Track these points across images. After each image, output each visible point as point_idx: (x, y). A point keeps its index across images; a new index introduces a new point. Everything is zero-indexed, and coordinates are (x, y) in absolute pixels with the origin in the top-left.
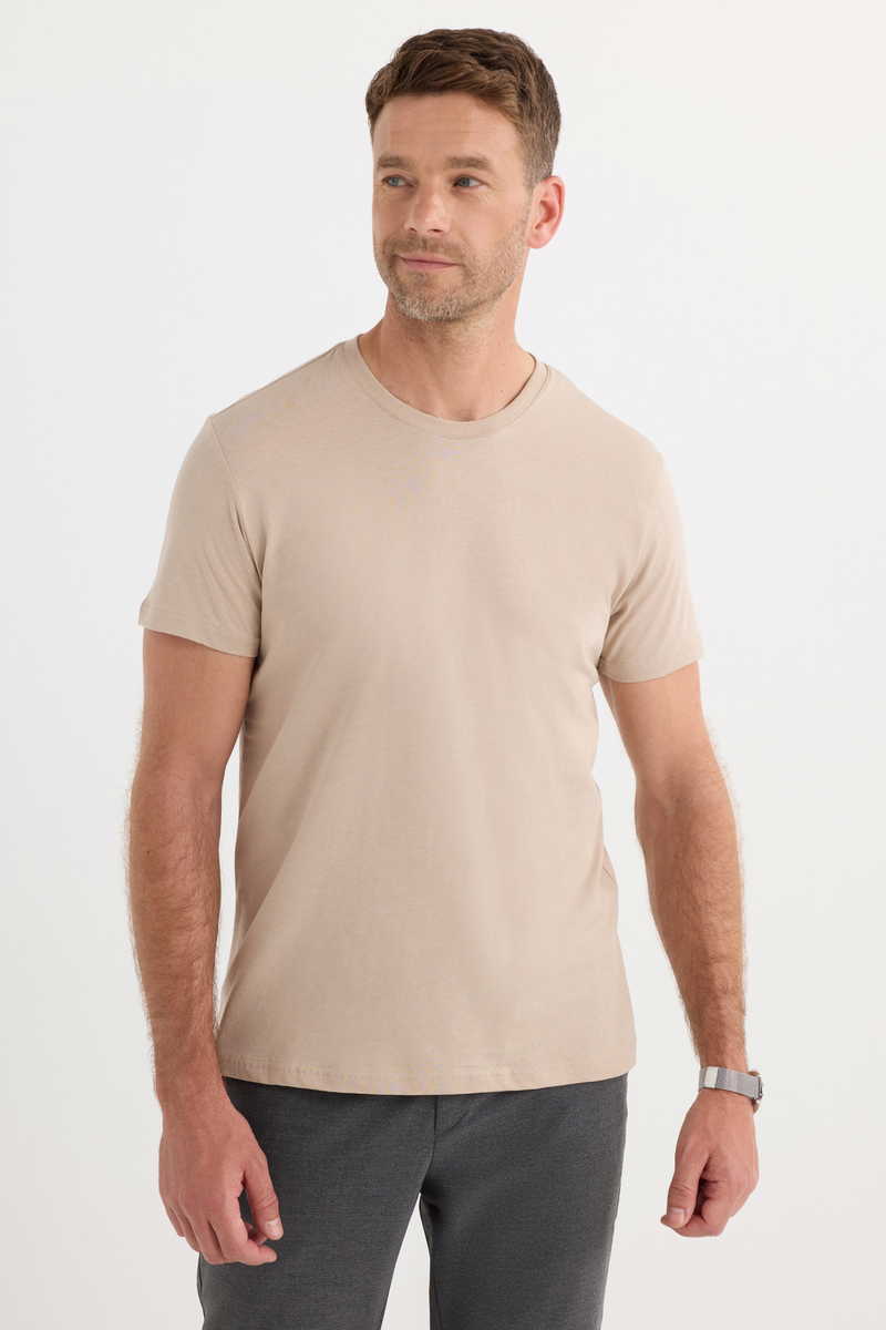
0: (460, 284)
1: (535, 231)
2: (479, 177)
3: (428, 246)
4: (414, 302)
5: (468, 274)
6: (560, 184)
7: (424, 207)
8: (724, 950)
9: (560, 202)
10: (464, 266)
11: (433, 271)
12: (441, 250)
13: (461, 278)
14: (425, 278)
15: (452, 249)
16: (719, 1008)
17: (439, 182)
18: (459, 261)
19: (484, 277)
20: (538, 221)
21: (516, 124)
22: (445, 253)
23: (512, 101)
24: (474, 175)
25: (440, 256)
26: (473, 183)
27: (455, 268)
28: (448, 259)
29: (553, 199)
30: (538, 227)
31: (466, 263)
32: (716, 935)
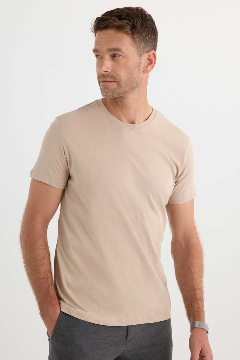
0: (117, 87)
1: (145, 68)
2: (119, 54)
3: (105, 76)
5: (119, 84)
8: (199, 287)
9: (155, 58)
11: (108, 84)
13: (117, 85)
14: (106, 86)
15: (112, 77)
16: (198, 304)
17: (107, 56)
18: (115, 80)
20: (146, 65)
21: (131, 37)
22: (110, 78)
23: (128, 29)
24: (117, 53)
26: (117, 56)
27: (114, 83)
28: (111, 80)
29: (152, 57)
31: (118, 81)
32: (197, 282)
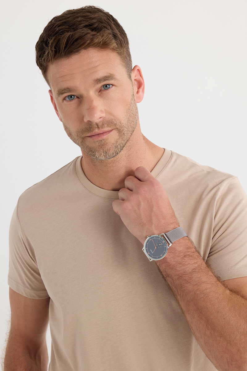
0: (118, 137)
1: (137, 95)
3: (100, 126)
4: (101, 155)
5: (119, 131)
6: (139, 69)
7: (91, 109)
10: (117, 129)
11: (105, 137)
12: (106, 126)
13: (117, 134)
14: (103, 142)
15: (110, 123)
17: (92, 93)
18: (115, 128)
19: (127, 130)
20: (137, 90)
21: (118, 53)
22: (108, 126)
24: (108, 83)
25: (106, 129)
26: (108, 87)
27: (114, 130)
28: (110, 129)
30: (138, 92)
31: (118, 127)
